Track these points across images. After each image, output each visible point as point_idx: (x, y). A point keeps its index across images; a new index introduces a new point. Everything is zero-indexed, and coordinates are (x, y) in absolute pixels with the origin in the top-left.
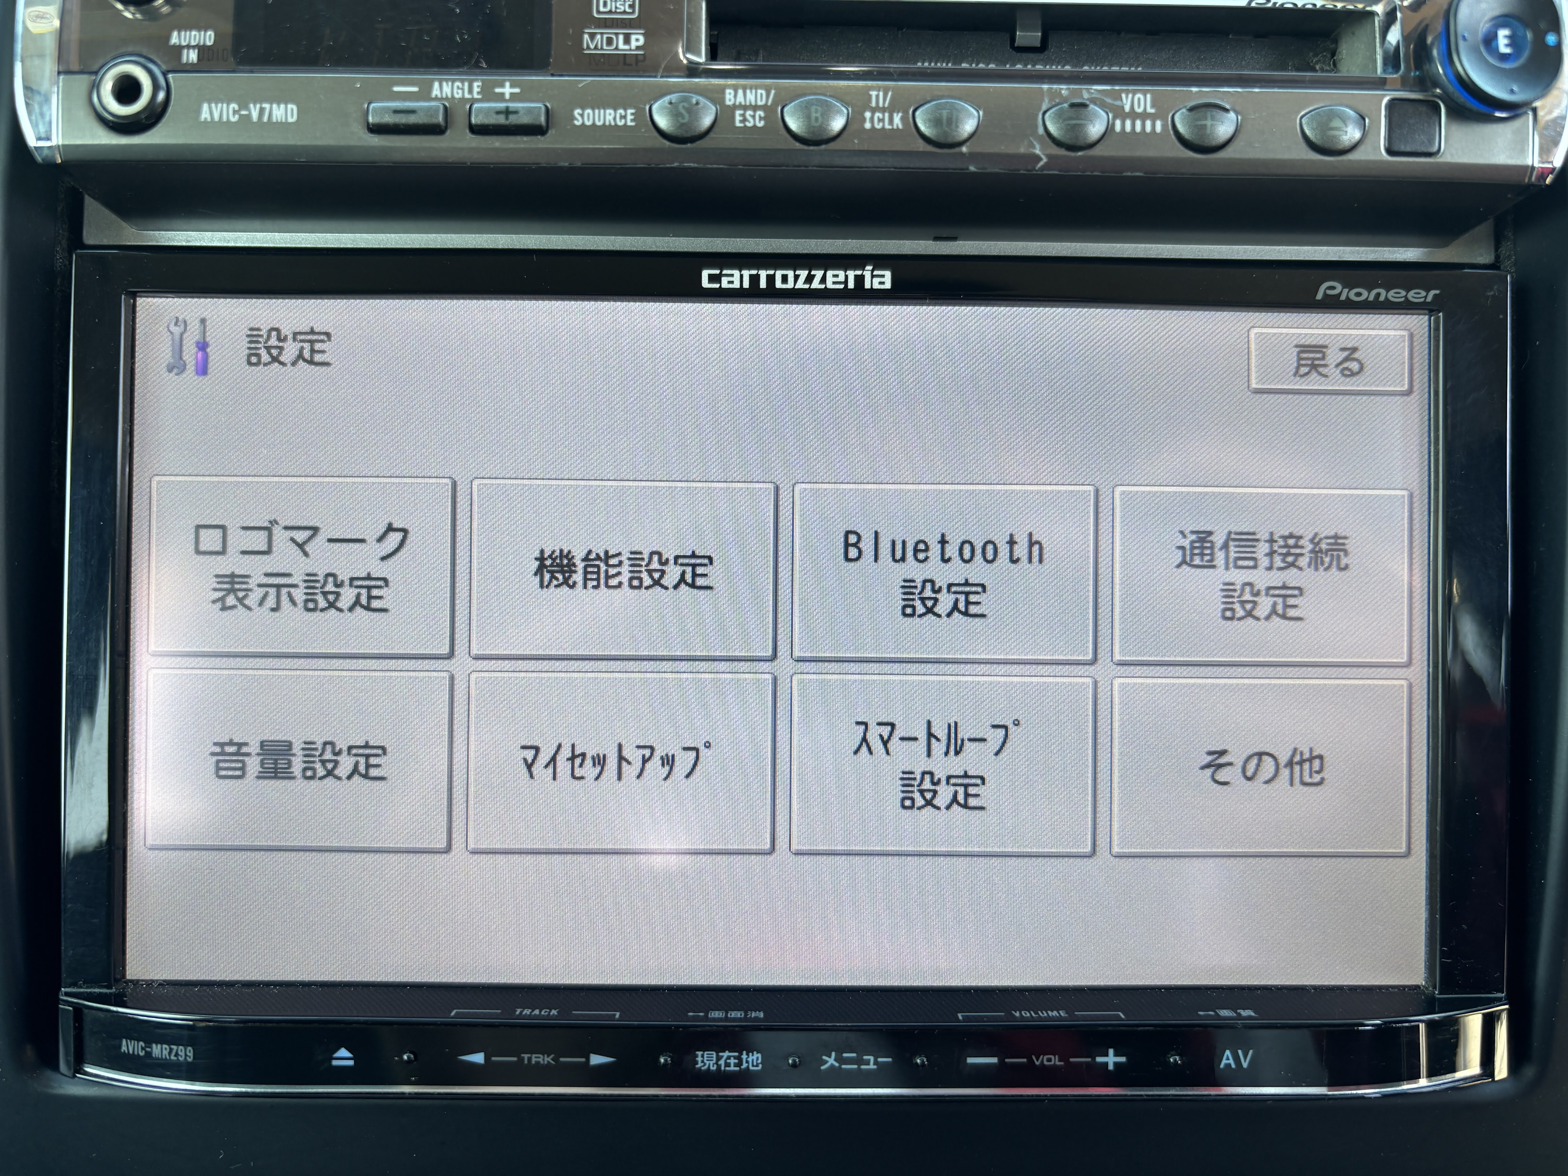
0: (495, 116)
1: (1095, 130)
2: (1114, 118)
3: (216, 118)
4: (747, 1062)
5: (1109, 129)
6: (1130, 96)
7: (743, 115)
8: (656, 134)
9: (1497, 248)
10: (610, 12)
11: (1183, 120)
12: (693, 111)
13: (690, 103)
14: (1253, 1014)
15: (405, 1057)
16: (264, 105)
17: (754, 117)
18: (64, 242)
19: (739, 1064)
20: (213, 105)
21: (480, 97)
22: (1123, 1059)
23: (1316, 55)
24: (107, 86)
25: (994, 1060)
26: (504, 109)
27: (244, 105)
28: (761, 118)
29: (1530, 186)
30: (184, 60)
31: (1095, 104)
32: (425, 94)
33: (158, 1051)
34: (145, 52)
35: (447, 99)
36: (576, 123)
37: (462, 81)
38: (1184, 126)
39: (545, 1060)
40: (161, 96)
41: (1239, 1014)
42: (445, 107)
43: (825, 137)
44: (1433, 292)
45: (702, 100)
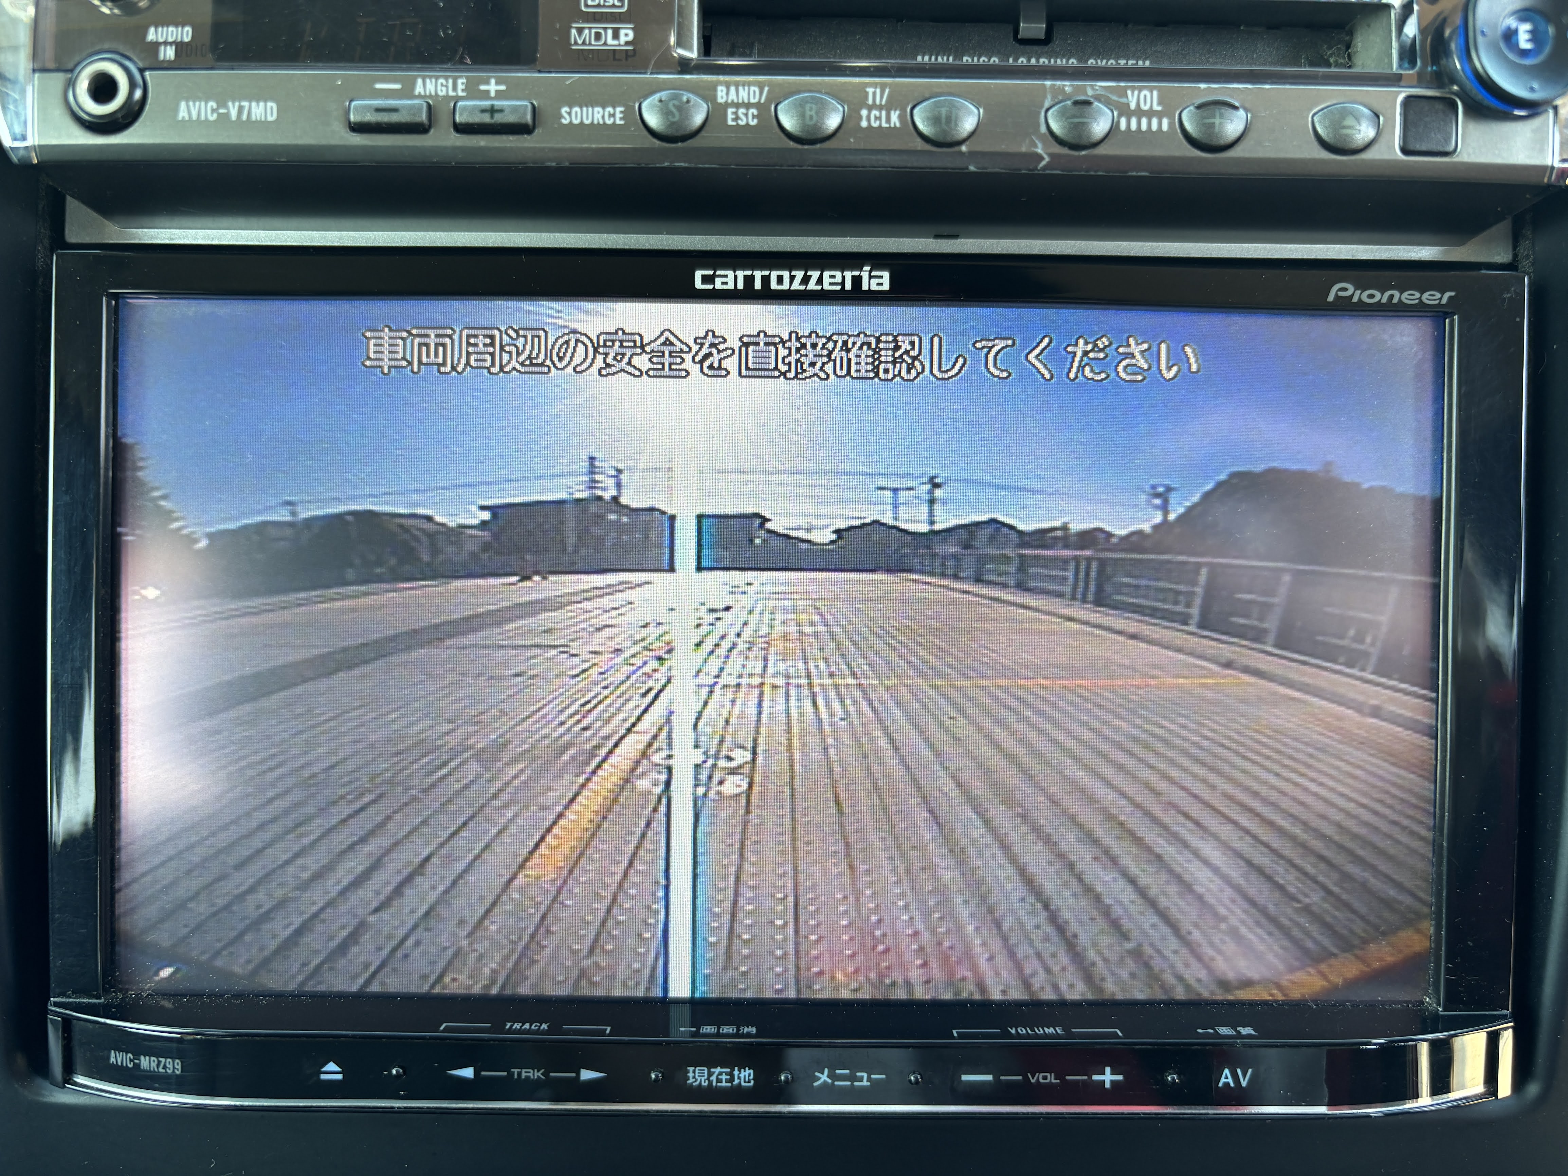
0: (480, 115)
1: (1100, 127)
2: (1120, 116)
3: (194, 117)
4: (739, 1078)
5: (1114, 128)
6: (1136, 92)
7: (736, 113)
8: (645, 133)
9: (1515, 247)
10: (599, 6)
11: (1190, 118)
12: (684, 109)
13: (681, 101)
14: (1253, 1032)
15: (394, 1072)
16: (243, 104)
17: (746, 115)
18: (46, 242)
19: (731, 1080)
20: (191, 103)
21: (464, 94)
22: (1120, 1077)
23: (1330, 48)
24: (83, 85)
25: (989, 1077)
26: (489, 108)
27: (222, 104)
28: (754, 117)
29: (1549, 186)
30: (161, 57)
31: (1100, 101)
32: (408, 92)
33: (146, 1062)
34: (121, 49)
35: (430, 96)
36: (564, 121)
37: (446, 78)
38: (1192, 124)
39: (535, 1074)
40: (138, 94)
41: (1239, 1032)
42: (429, 106)
43: (819, 136)
44: (1448, 294)
45: (693, 97)
